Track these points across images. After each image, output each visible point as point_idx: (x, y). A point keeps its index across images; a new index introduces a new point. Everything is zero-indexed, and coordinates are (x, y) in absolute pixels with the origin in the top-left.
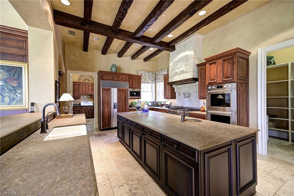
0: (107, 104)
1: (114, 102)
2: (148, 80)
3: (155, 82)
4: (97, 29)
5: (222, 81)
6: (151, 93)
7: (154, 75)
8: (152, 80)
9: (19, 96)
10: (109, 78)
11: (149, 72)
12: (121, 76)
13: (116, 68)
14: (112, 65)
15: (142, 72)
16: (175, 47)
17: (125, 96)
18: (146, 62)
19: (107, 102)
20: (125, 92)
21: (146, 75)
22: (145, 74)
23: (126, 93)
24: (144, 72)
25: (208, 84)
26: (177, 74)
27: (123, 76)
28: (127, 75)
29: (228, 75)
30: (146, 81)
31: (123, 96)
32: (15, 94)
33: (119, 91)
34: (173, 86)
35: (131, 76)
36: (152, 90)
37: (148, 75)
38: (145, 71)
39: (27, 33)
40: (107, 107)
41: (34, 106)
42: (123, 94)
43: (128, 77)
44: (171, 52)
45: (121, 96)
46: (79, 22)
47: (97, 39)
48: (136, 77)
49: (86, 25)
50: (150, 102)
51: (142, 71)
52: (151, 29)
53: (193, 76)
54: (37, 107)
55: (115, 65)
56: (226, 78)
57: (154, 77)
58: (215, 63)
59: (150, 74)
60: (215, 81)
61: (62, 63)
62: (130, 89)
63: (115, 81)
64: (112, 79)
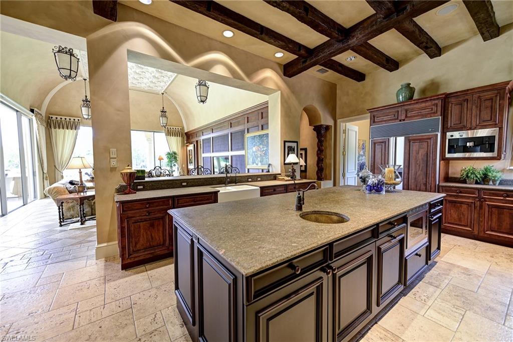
12: (417, 106)
13: (408, 92)
27: (423, 105)
28: (437, 99)
33: (409, 141)
35: (457, 97)
42: (420, 148)
43: (440, 104)
46: (301, 62)
48: (475, 95)
49: (307, 60)
55: (409, 84)
61: (319, 114)
62: (449, 134)
63: (400, 121)
64: (393, 120)
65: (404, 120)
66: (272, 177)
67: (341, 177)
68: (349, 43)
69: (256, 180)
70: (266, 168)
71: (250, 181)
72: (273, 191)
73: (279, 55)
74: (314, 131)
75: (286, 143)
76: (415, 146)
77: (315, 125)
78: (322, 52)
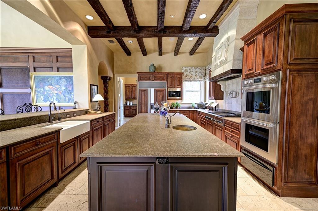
0: (144, 104)
1: (151, 103)
2: (195, 77)
3: (204, 78)
4: (120, 33)
5: (261, 70)
6: (199, 93)
7: (203, 71)
8: (200, 77)
9: (73, 97)
10: (146, 79)
11: (195, 67)
12: (158, 75)
13: (154, 68)
14: (150, 65)
15: (185, 69)
16: (219, 28)
17: (162, 96)
18: (193, 55)
19: (144, 102)
20: (162, 92)
21: (192, 72)
22: (191, 70)
23: (163, 94)
24: (189, 68)
25: (244, 78)
26: (217, 66)
27: (160, 75)
28: (165, 74)
29: (270, 60)
30: (192, 78)
31: (159, 97)
32: (70, 95)
33: (156, 91)
34: (218, 83)
35: (171, 75)
36: (201, 90)
37: (194, 71)
38: (191, 67)
39: (71, 50)
40: (144, 107)
41: (77, 104)
42: (160, 94)
43: (166, 76)
44: (215, 37)
45: (158, 96)
46: (106, 31)
47: (131, 42)
48: (175, 75)
49: (111, 32)
50: (196, 103)
51: (187, 67)
52: (172, 17)
53: (233, 67)
54: (78, 105)
55: (154, 64)
56: (267, 65)
57: (204, 73)
58: (253, 42)
59: (197, 70)
60: (253, 71)
61: (107, 69)
62: (169, 89)
63: (152, 81)
64: (148, 80)
65: (153, 81)
66: (84, 112)
67: (119, 109)
68: (140, 35)
69: (73, 116)
70: (73, 105)
71: (69, 117)
72: (97, 122)
73: (90, 18)
74: (102, 79)
75: (92, 86)
76: (159, 93)
77: (102, 75)
78: (122, 32)
